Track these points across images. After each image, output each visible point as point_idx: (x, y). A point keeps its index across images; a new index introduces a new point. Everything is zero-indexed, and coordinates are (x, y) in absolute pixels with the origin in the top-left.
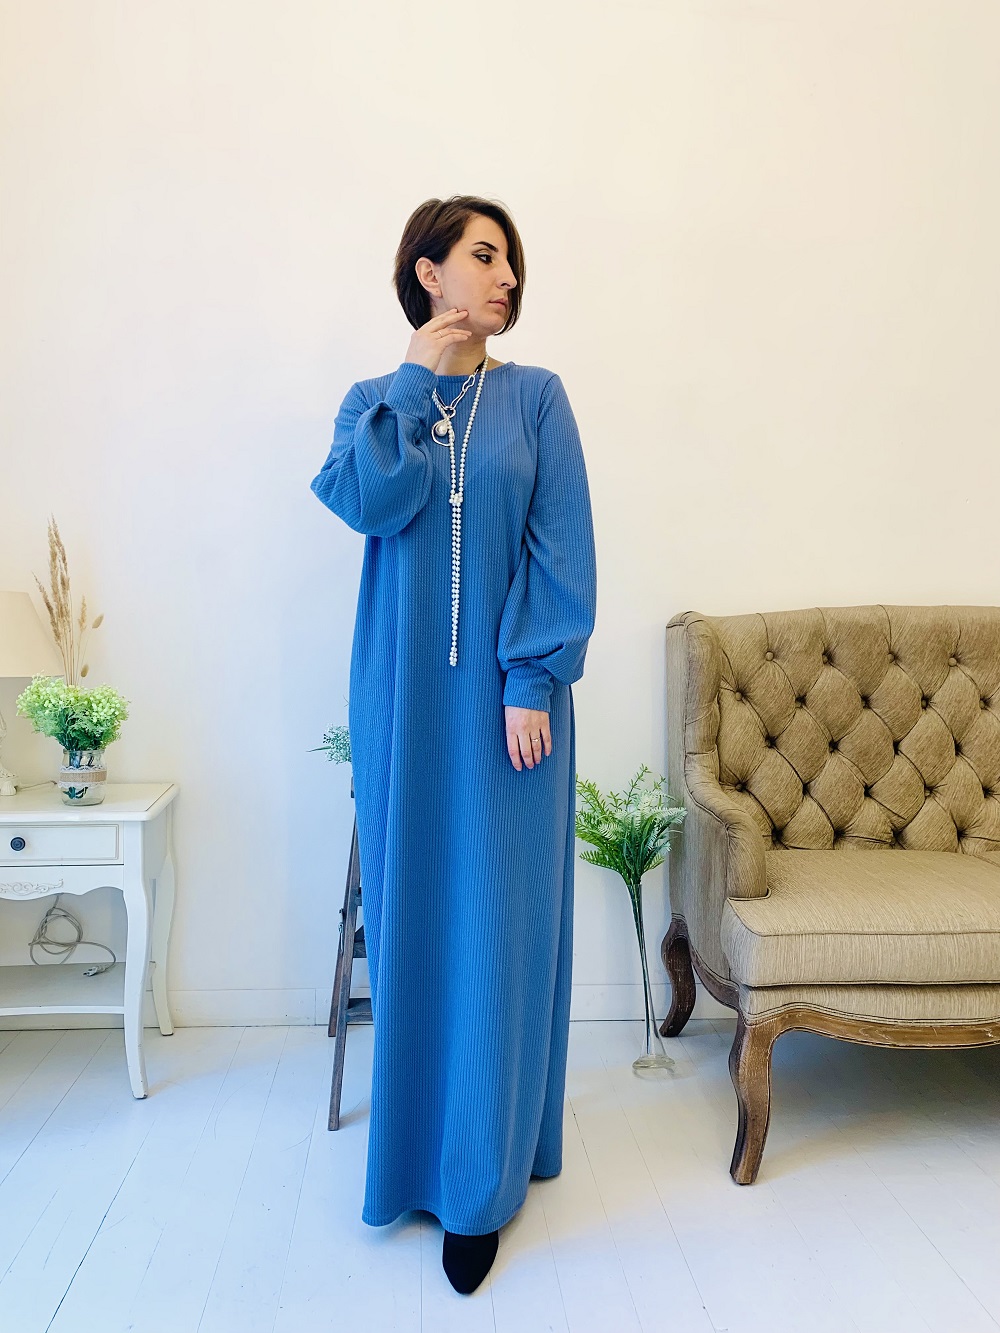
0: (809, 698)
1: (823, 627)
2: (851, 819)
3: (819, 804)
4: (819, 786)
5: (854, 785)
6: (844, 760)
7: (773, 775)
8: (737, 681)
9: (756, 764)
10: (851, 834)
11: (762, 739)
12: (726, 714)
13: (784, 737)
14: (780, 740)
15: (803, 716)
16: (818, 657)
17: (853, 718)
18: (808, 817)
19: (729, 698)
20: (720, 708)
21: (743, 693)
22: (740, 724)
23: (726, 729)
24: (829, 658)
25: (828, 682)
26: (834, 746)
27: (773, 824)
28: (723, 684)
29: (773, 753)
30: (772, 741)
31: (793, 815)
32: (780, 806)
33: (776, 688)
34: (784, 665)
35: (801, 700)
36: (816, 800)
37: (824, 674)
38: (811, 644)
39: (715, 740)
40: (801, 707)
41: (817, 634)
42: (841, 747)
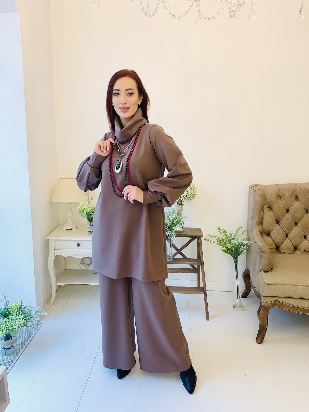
0: (290, 210)
1: (296, 190)
2: (299, 245)
3: (290, 240)
4: (290, 235)
5: (301, 236)
6: (299, 228)
7: (277, 232)
8: (269, 205)
9: (273, 229)
10: (299, 249)
11: (275, 221)
12: (265, 214)
13: (281, 221)
14: (280, 222)
15: (288, 215)
16: (294, 198)
17: (302, 217)
18: (287, 244)
19: (266, 210)
20: (263, 214)
21: (270, 208)
22: (269, 217)
23: (264, 219)
24: (297, 198)
25: (296, 206)
26: (296, 224)
27: (276, 245)
28: (265, 206)
29: (278, 225)
30: (278, 222)
31: (282, 243)
32: (279, 241)
33: (280, 207)
34: (283, 201)
35: (288, 210)
36: (289, 239)
37: (295, 203)
38: (292, 195)
39: (261, 222)
40: (287, 213)
41: (294, 191)
42: (298, 224)
